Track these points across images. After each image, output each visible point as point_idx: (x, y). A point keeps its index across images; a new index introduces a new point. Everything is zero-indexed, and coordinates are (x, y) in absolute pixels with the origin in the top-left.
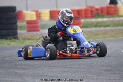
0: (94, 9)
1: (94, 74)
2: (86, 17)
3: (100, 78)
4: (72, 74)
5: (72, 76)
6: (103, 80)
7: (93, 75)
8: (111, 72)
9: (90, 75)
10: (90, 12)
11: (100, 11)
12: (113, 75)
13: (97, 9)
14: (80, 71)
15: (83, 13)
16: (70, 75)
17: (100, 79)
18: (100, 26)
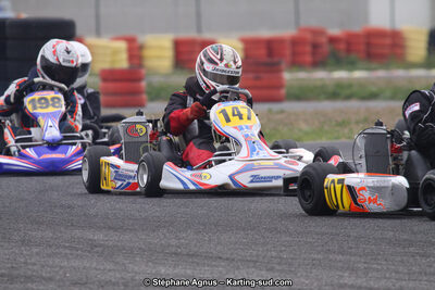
0: (324, 40)
1: (355, 255)
2: (296, 64)
3: (375, 266)
4: (281, 251)
5: (282, 258)
6: (388, 275)
7: (353, 259)
8: (411, 249)
9: (340, 257)
10: (308, 49)
11: (342, 46)
12: (418, 258)
13: (333, 40)
14: (306, 243)
15: (288, 52)
16: (274, 254)
17: (378, 270)
18: (348, 97)
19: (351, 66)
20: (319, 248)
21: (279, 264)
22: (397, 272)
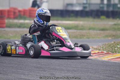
0: (17, 11)
1: (25, 70)
2: (9, 17)
3: (30, 73)
4: (4, 69)
5: (4, 70)
6: (34, 76)
7: (24, 71)
8: (41, 69)
9: (20, 71)
10: (12, 13)
11: (22, 13)
12: (43, 71)
13: (20, 11)
14: (11, 66)
15: (6, 14)
16: (2, 69)
17: (31, 75)
18: (24, 27)
19: (25, 19)
20: (15, 68)
21: (3, 72)
22: (37, 75)
